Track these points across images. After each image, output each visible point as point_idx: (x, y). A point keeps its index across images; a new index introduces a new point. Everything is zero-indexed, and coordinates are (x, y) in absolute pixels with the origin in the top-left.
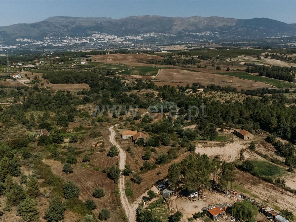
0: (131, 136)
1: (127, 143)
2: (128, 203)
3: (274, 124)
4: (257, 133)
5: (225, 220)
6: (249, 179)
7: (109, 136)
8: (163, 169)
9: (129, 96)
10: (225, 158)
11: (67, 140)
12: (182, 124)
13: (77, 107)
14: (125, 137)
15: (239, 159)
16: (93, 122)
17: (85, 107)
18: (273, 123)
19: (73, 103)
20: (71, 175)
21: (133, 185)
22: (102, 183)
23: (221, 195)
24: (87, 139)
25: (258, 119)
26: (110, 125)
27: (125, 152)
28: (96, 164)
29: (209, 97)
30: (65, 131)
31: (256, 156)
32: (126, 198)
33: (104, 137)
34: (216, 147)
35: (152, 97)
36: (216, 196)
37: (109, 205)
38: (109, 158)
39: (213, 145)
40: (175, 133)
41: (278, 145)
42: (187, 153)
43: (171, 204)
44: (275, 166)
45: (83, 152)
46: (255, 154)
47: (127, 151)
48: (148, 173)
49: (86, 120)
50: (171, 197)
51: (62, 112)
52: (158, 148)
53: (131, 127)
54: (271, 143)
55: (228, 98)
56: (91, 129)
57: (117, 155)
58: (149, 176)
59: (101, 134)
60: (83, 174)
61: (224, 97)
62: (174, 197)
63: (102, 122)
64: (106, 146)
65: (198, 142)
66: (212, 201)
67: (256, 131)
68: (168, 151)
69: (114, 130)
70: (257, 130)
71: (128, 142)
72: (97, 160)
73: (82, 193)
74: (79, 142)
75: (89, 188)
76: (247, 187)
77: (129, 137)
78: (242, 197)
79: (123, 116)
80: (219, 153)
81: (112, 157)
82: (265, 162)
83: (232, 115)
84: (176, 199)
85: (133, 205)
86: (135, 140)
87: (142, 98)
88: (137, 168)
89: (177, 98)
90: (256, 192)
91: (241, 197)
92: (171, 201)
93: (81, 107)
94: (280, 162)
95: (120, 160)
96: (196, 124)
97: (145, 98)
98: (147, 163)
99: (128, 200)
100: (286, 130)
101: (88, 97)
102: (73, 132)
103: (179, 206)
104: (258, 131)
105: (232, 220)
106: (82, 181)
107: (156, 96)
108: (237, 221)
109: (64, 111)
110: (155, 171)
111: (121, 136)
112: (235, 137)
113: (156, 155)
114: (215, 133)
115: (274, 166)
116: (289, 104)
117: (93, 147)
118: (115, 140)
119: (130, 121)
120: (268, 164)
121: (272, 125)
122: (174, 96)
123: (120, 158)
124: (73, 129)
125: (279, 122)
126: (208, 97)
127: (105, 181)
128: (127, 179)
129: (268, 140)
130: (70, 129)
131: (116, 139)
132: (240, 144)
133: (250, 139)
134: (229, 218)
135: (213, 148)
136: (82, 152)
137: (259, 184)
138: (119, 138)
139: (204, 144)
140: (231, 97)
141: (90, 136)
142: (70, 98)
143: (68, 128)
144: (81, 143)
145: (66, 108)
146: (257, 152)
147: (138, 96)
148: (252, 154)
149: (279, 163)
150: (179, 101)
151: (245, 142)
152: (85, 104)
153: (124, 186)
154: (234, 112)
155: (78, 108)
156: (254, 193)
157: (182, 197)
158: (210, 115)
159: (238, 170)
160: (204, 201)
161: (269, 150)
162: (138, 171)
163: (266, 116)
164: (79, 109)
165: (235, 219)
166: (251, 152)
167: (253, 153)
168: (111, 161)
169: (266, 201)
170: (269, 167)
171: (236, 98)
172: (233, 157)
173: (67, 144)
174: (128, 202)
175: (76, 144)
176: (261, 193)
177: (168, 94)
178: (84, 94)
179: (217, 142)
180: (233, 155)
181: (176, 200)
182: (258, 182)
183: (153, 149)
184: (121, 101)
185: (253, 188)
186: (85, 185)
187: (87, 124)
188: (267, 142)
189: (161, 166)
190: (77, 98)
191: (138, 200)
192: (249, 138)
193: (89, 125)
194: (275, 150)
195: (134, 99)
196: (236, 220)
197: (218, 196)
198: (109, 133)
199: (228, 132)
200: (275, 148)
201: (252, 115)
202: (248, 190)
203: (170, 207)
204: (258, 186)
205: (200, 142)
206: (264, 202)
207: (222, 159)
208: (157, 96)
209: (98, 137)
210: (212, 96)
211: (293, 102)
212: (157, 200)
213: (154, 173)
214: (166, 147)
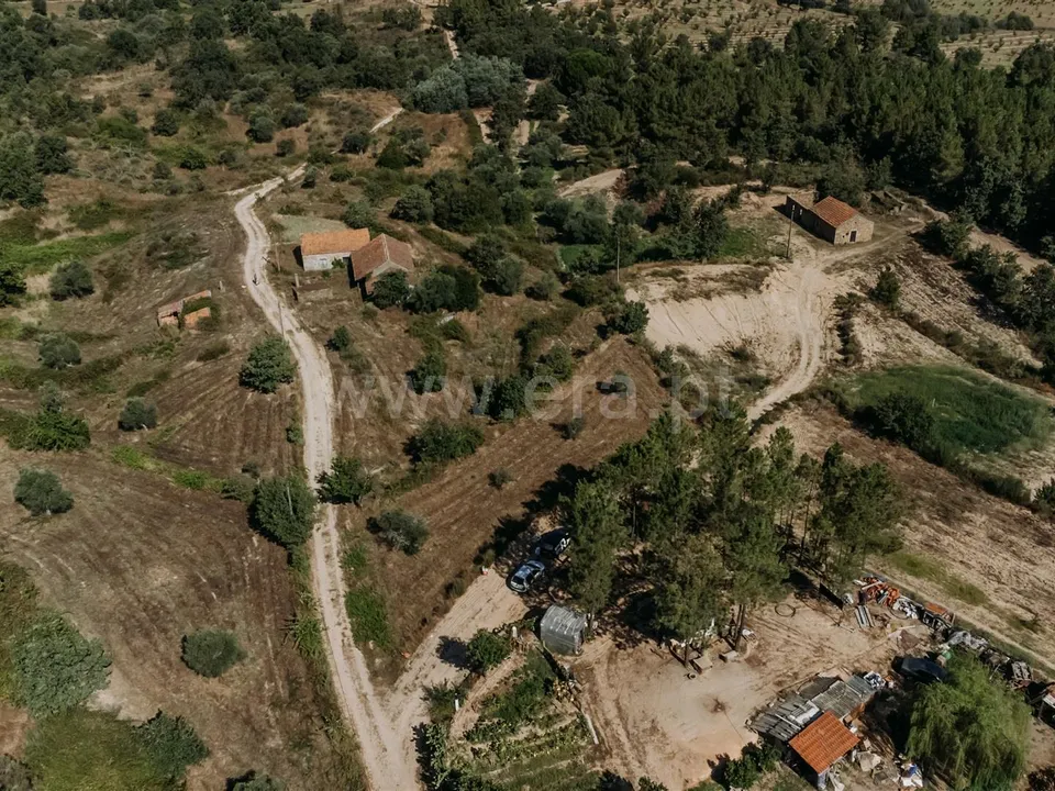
0: (340, 256)
1: (327, 301)
2: (368, 688)
3: (952, 162)
4: (880, 208)
5: (869, 783)
6: (919, 487)
7: (240, 256)
8: (515, 450)
9: (308, 26)
10: (775, 358)
11: (38, 283)
12: (558, 165)
13: (83, 86)
14: (314, 263)
15: (840, 357)
16: (161, 172)
17: (118, 85)
18: (949, 160)
19: (64, 64)
20: (64, 523)
21: (383, 562)
22: (229, 572)
23: (824, 612)
24: (136, 275)
25: (877, 136)
26: (242, 185)
27: (323, 352)
28: (186, 443)
29: (641, 19)
30: (32, 228)
31: (908, 341)
32: (358, 654)
33: (214, 265)
34: (726, 297)
35: (410, 30)
36: (799, 620)
37: (272, 720)
38: (250, 396)
39: (712, 284)
40: (534, 215)
41: (982, 272)
42: (609, 341)
43: (591, 691)
44: (1004, 392)
45: (120, 362)
46: (903, 328)
47: (332, 346)
48: (446, 480)
49: (128, 161)
50: (585, 647)
51: (14, 115)
52: (473, 317)
53: (338, 198)
54: (948, 255)
55: (715, 20)
56: (152, 214)
57: (287, 379)
58: (452, 500)
59: (199, 244)
60: (126, 515)
61: (699, 18)
62: (602, 645)
63: (202, 166)
64: (230, 319)
65: (644, 273)
66: (787, 660)
67: (875, 199)
68: (519, 325)
69: (260, 219)
70: (880, 194)
71: (331, 296)
72: (190, 415)
73: (126, 648)
74: (98, 292)
75: (163, 607)
76: (919, 537)
77: (337, 263)
78: (921, 618)
79: (293, 128)
80: (748, 332)
81: (265, 391)
82: (953, 372)
83: (764, 121)
84: (611, 658)
85: (396, 699)
86: (363, 281)
87: (368, 32)
88: (390, 448)
89: (517, 33)
90: (968, 566)
91: (915, 616)
92: (588, 670)
93: (101, 85)
94: (1020, 371)
95: (302, 407)
96: (619, 168)
97: (377, 34)
98: (438, 432)
99: (370, 665)
100: (1002, 192)
101: (129, 28)
102: (71, 230)
103: (634, 707)
104: (886, 195)
105: (907, 782)
106: (123, 564)
107: (424, 21)
108: (930, 779)
109: (23, 111)
110: (477, 465)
111: (298, 253)
112: (793, 230)
113: (469, 354)
114: (720, 228)
115: (997, 392)
116: (948, 38)
117: (164, 329)
118: (271, 280)
119: (327, 162)
120: (969, 383)
121: (941, 170)
122: (505, 23)
123: (302, 396)
124: (66, 216)
125: (971, 154)
126: (637, 20)
127: (241, 551)
128: (349, 524)
129: (933, 240)
130: (55, 213)
131: (275, 272)
132: (822, 266)
133: (857, 240)
134: (890, 768)
135: (716, 299)
136: (114, 363)
137: (967, 514)
138: (287, 268)
139: (672, 284)
140: (726, 14)
141: (152, 258)
142: (47, 40)
143: (44, 212)
144: (107, 298)
145: (28, 96)
146: (910, 319)
147: (348, 21)
148: (889, 330)
149: (1017, 376)
150: (529, 50)
151: (839, 256)
152: (120, 68)
153: (339, 573)
154: (774, 107)
155: (87, 91)
156: (957, 570)
157: (636, 642)
158: (678, 125)
159: (855, 434)
160: (749, 660)
161: (945, 291)
162: (397, 465)
163: (915, 127)
164: (92, 97)
165: (918, 772)
166: (885, 318)
167: (891, 321)
168: (260, 418)
169: (1023, 623)
170: (980, 398)
171: (746, 18)
172: (810, 348)
173: (44, 305)
174: (371, 679)
175: (87, 304)
176: (988, 572)
177: (478, 17)
178: (110, 16)
179: (728, 268)
180: (807, 335)
181: (613, 667)
182: (959, 499)
183: (455, 325)
184: (278, 53)
185: (946, 540)
186: (140, 590)
187: (137, 184)
188: (931, 252)
189: (502, 433)
190: (84, 36)
191: (417, 663)
192: (854, 234)
193: (143, 191)
194: (972, 294)
195: (334, 41)
196: (925, 777)
197: (810, 620)
198: (238, 241)
199: (758, 207)
200: (968, 280)
201: (853, 121)
202: (927, 557)
203: (587, 716)
204: (967, 528)
205: (654, 274)
206: (1018, 628)
207: (767, 364)
208: (433, 23)
209: (186, 264)
210: (651, 13)
211: (962, 32)
212: (515, 672)
213: (478, 478)
214: (506, 302)
